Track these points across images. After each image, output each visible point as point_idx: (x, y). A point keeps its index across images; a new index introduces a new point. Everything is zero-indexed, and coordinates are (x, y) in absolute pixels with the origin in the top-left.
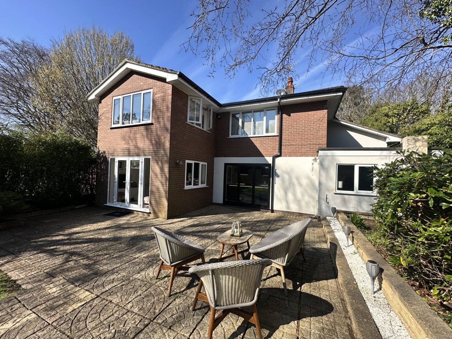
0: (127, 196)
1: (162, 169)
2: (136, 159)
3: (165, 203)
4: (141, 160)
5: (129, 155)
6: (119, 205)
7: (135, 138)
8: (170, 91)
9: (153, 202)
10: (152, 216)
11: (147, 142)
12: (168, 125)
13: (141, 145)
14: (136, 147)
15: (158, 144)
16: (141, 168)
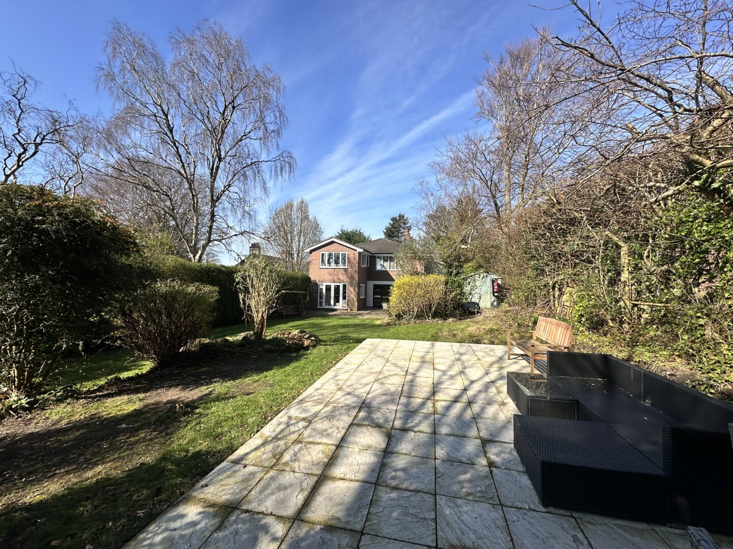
0: (332, 302)
1: (355, 290)
2: (338, 284)
3: (356, 304)
4: (341, 285)
5: (334, 282)
6: (327, 307)
7: (338, 275)
8: (357, 255)
9: (350, 304)
10: (349, 310)
11: (345, 277)
12: (357, 270)
13: (341, 277)
14: (339, 279)
15: (352, 278)
16: (341, 288)
